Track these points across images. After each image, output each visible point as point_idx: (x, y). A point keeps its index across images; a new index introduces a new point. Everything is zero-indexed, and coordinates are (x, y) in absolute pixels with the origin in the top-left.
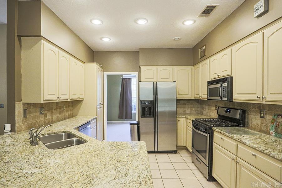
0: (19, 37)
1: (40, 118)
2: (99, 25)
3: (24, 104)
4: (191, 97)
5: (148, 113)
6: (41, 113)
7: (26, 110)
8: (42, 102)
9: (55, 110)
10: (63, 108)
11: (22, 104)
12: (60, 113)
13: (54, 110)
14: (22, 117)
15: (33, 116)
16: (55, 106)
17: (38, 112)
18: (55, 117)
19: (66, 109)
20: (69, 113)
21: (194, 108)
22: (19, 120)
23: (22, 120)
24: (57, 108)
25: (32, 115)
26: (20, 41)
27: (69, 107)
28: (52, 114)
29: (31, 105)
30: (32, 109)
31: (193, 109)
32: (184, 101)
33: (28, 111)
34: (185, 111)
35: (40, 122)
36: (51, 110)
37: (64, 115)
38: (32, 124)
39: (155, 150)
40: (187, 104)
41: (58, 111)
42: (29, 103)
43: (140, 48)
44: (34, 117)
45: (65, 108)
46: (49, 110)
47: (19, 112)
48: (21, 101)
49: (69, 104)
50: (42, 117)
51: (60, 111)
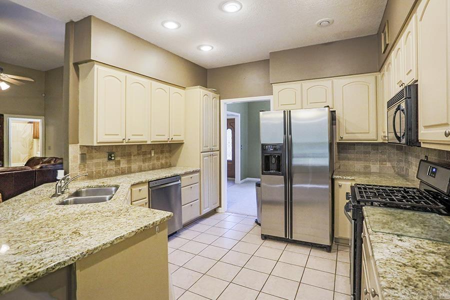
0: (76, 65)
1: (107, 166)
2: (175, 29)
3: (82, 147)
4: (375, 138)
5: (275, 168)
6: (110, 159)
7: (85, 154)
8: (95, 144)
9: (134, 156)
10: (151, 154)
11: (79, 147)
12: (144, 161)
13: (132, 157)
14: (79, 162)
15: (97, 163)
16: (134, 151)
17: (105, 158)
18: (134, 166)
19: (156, 156)
20: (163, 162)
21: (389, 161)
22: (74, 167)
23: (78, 166)
24: (138, 153)
25: (95, 161)
26: (77, 70)
27: (162, 152)
28: (129, 162)
29: (92, 149)
30: (94, 154)
31: (388, 164)
32: (366, 147)
33: (87, 157)
34: (366, 167)
35: (108, 172)
36: (128, 156)
37: (153, 164)
38: (94, 173)
39: (286, 236)
40: (373, 152)
41: (141, 157)
42: (89, 146)
43: (270, 53)
44: (97, 165)
45: (154, 154)
46: (124, 156)
47: (75, 157)
48: (78, 143)
49: (163, 148)
50: (111, 165)
51: (146, 158)
